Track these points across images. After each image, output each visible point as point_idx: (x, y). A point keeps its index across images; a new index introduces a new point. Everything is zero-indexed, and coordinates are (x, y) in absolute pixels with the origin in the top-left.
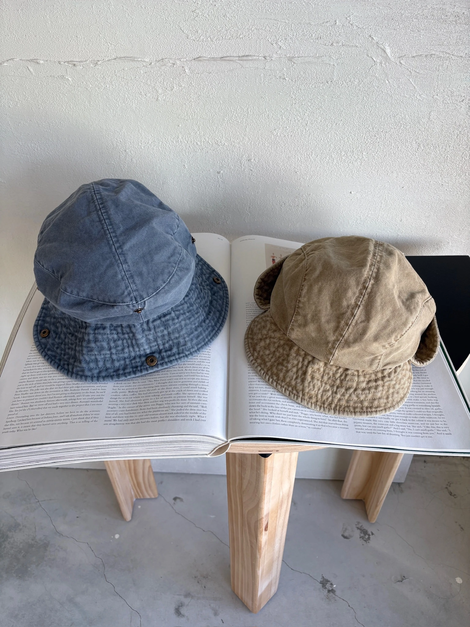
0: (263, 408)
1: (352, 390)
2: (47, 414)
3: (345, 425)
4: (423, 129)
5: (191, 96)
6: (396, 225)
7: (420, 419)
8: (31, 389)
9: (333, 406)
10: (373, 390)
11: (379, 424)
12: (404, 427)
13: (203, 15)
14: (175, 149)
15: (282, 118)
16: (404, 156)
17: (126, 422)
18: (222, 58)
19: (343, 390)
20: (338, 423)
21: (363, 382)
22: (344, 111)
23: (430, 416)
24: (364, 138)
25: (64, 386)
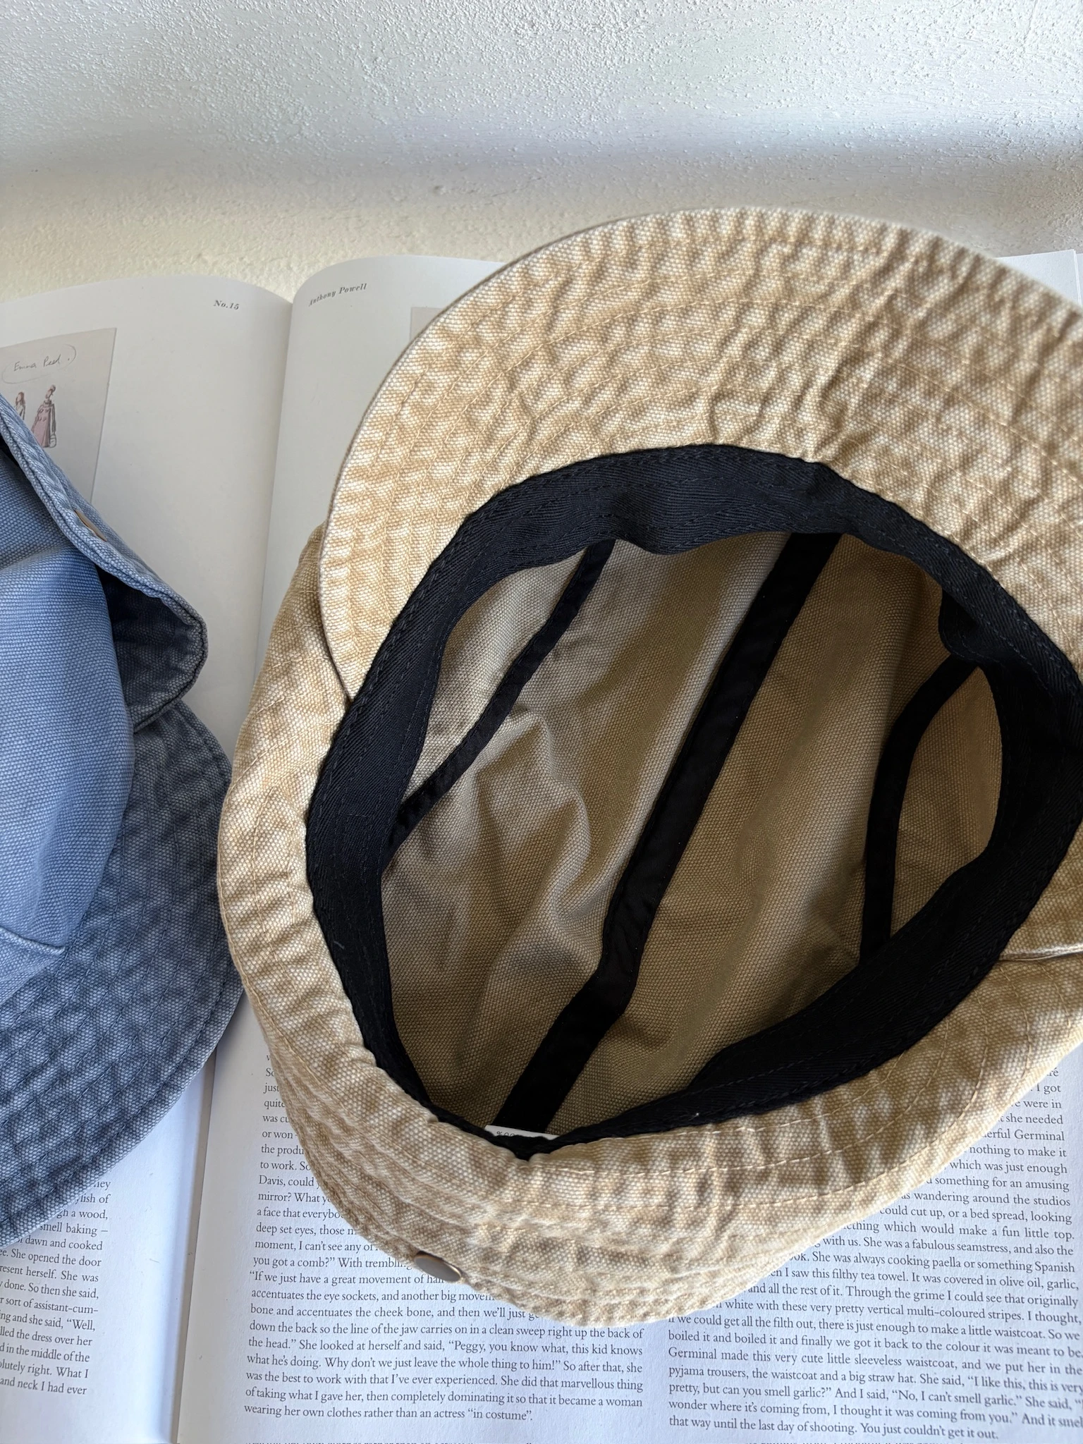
0: (301, 1336)
3: (630, 1386)
7: (967, 1339)
11: (775, 1375)
12: (885, 1385)
23: (1014, 1326)
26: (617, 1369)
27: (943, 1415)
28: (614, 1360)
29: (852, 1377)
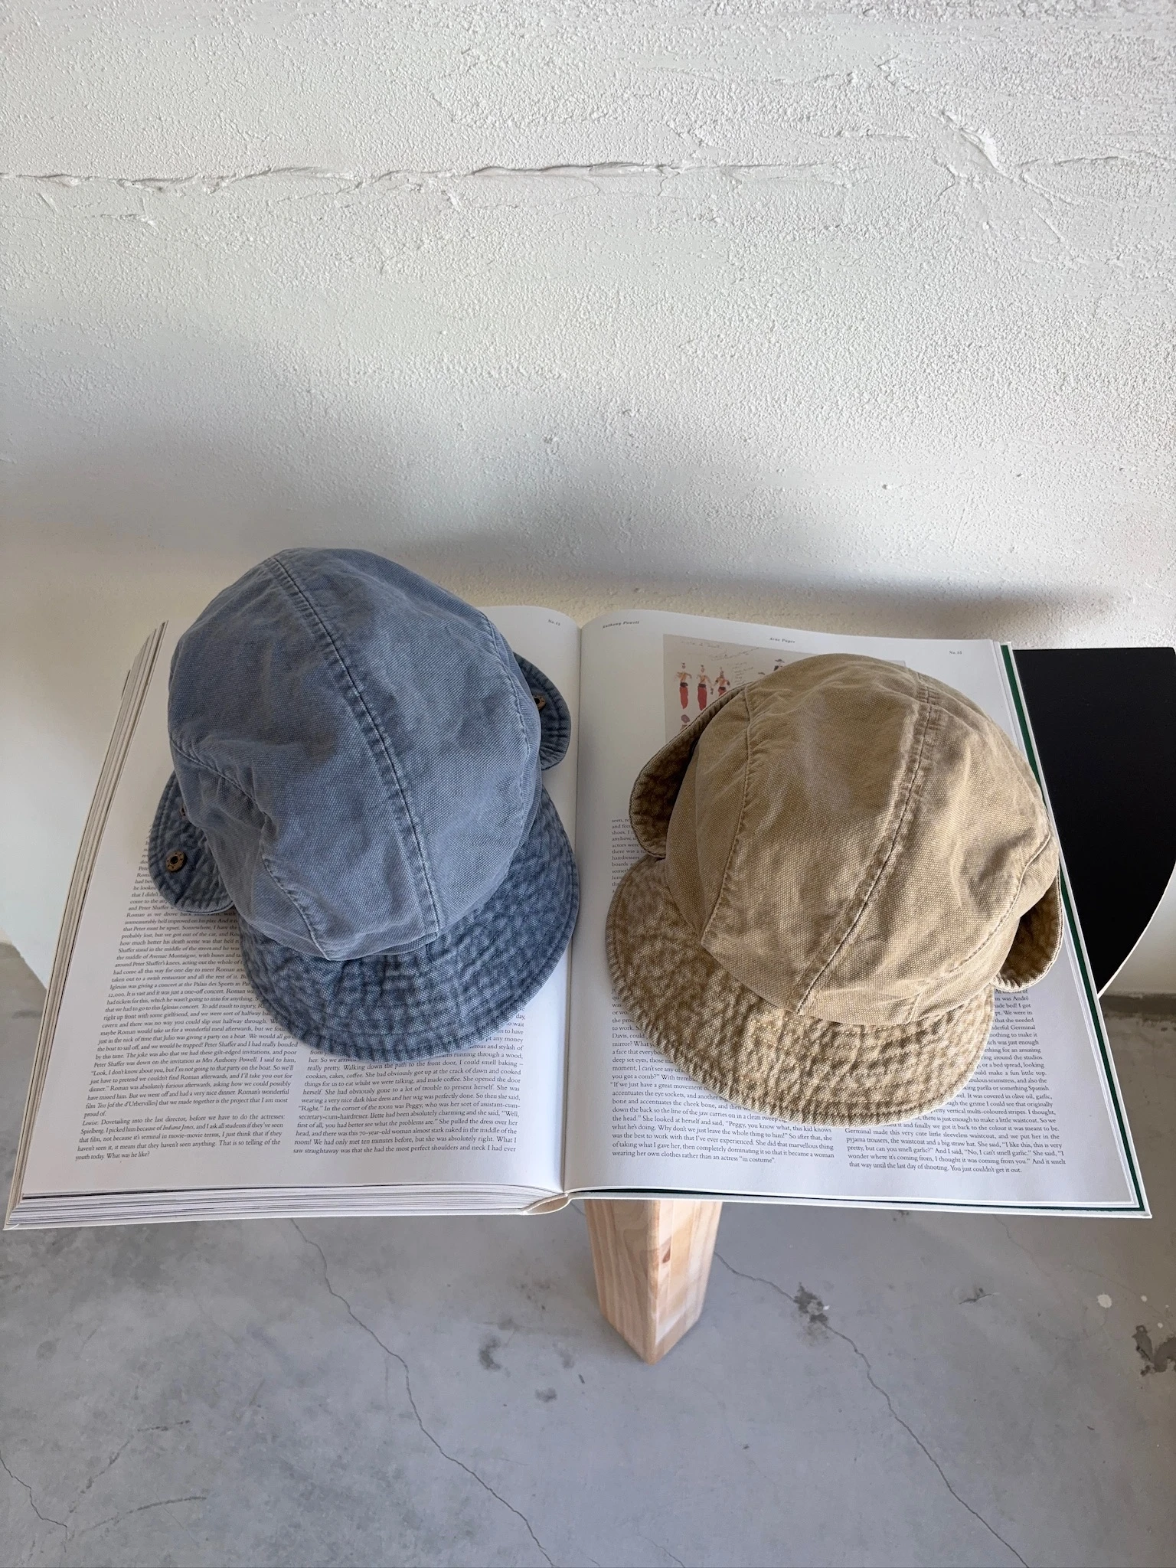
0: (643, 1114)
1: (846, 1068)
2: (168, 1120)
3: (827, 1147)
4: (1077, 339)
5: (468, 262)
6: (999, 559)
7: (1000, 1125)
8: (127, 1051)
9: (802, 1104)
10: (893, 1067)
11: (903, 1142)
12: (960, 1147)
13: (492, 63)
14: (434, 387)
15: (707, 314)
16: (1025, 402)
17: (341, 1147)
18: (547, 169)
19: (826, 1068)
20: (811, 1142)
21: (873, 1048)
22: (869, 298)
23: (1021, 1117)
24: (922, 362)
25: (200, 1049)
27: (992, 1161)
29: (943, 1143)
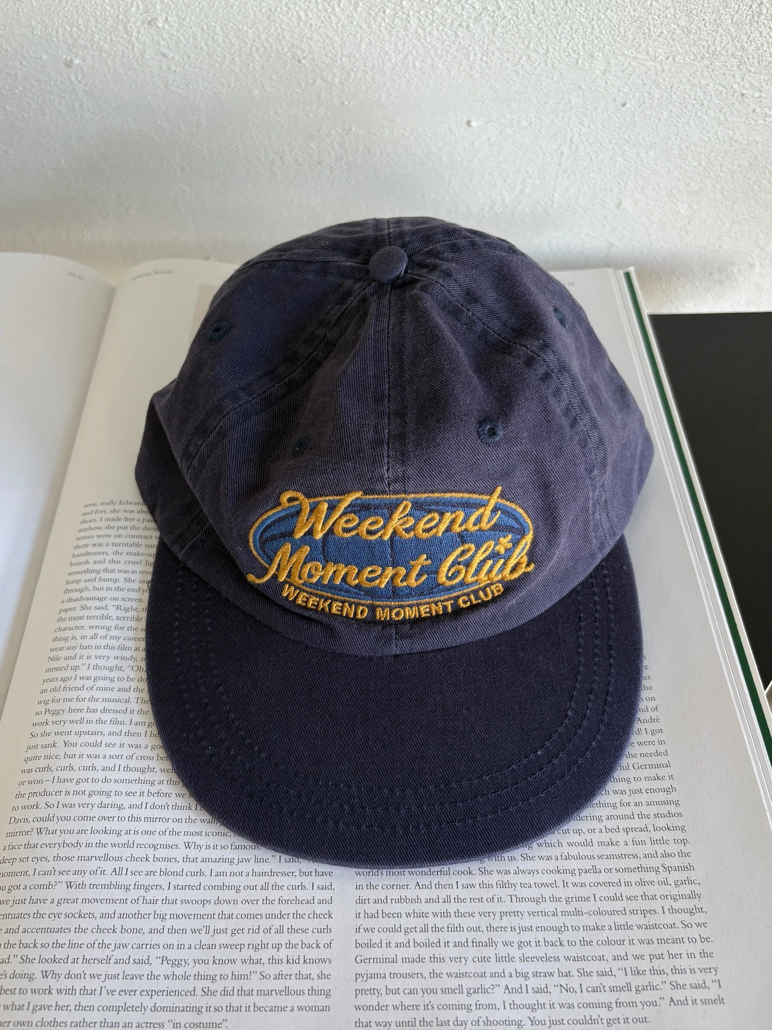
7: (615, 935)
11: (449, 975)
12: (547, 980)
23: (651, 919)
26: (308, 977)
27: (600, 1005)
28: (305, 969)
29: (518, 974)
